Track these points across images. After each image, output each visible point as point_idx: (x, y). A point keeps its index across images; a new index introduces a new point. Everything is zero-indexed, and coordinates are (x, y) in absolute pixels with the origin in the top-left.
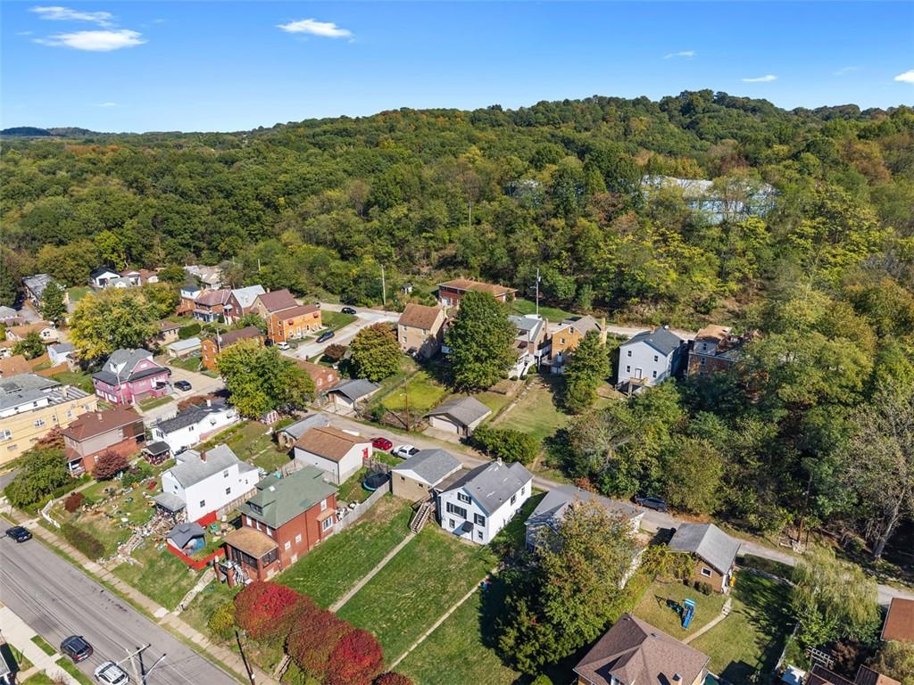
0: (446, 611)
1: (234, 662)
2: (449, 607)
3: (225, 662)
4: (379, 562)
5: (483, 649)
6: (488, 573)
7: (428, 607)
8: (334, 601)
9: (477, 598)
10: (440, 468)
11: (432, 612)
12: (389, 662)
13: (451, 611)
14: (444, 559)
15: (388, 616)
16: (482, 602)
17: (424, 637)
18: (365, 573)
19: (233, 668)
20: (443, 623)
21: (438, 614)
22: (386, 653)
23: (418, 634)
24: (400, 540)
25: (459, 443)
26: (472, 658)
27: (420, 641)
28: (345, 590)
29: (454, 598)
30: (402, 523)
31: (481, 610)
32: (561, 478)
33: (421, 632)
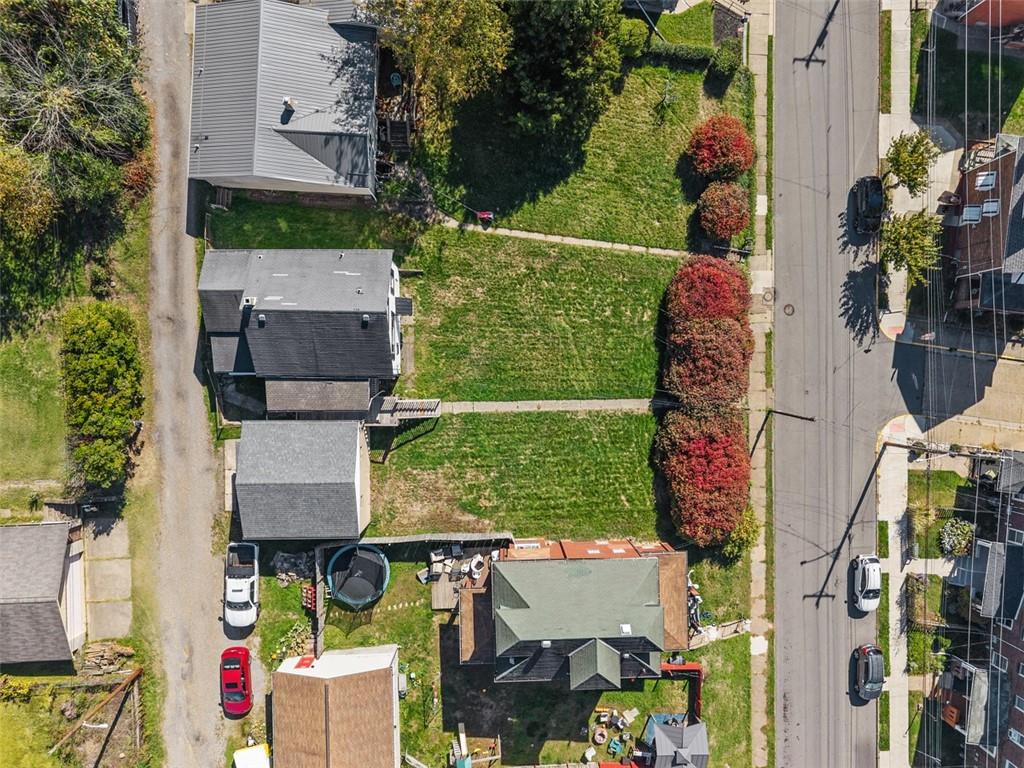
0: (563, 247)
1: (758, 470)
2: (553, 246)
3: (764, 484)
4: (529, 414)
5: (590, 160)
6: (461, 230)
7: (568, 277)
8: (629, 416)
9: (516, 218)
10: (297, 446)
11: (576, 265)
12: (675, 262)
13: (556, 239)
14: (472, 317)
15: (612, 320)
16: (520, 206)
17: (618, 246)
18: (559, 418)
19: (763, 465)
20: (585, 236)
21: (575, 253)
22: (665, 276)
23: (618, 256)
24: (469, 418)
25: (120, 528)
26: (611, 164)
27: (625, 247)
28: (604, 418)
29: (533, 251)
30: (429, 446)
31: (534, 199)
32: (131, 239)
33: (613, 255)
